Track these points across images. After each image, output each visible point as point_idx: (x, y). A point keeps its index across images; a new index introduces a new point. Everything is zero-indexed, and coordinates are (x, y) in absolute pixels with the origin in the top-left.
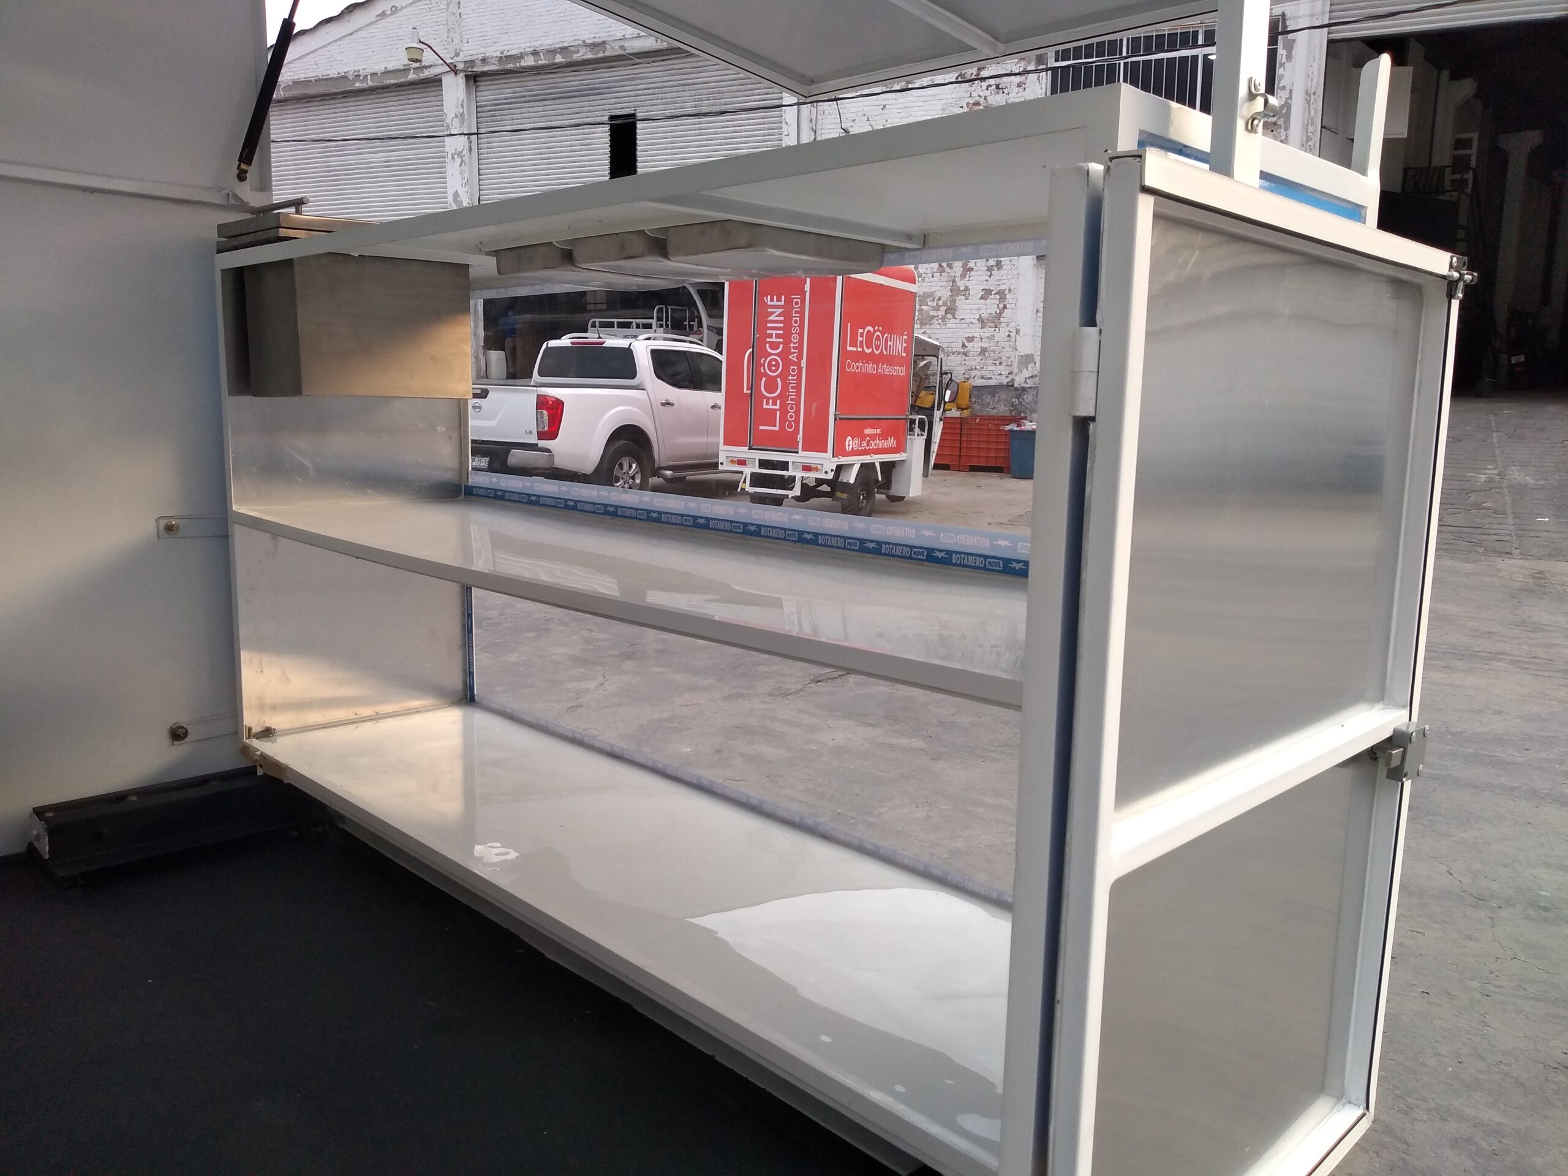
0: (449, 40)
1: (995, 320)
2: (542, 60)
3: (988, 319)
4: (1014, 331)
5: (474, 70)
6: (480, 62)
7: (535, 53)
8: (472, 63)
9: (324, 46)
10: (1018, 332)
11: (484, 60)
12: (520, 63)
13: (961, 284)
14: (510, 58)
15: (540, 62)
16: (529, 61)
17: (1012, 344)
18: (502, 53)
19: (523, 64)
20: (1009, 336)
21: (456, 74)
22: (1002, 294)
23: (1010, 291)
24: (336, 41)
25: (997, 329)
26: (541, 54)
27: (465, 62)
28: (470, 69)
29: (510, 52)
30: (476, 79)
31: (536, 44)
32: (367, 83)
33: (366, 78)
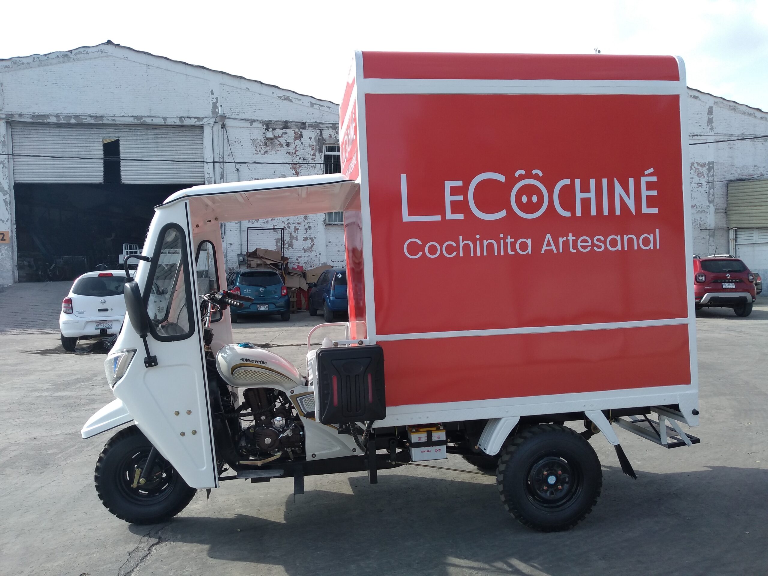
1: (310, 249)
2: (62, 120)
3: (307, 249)
4: (318, 254)
5: (14, 119)
6: (17, 116)
7: (57, 116)
8: (12, 116)
10: (320, 254)
11: (21, 115)
12: (46, 120)
13: (294, 235)
14: (39, 116)
15: (61, 121)
16: (54, 120)
17: (318, 259)
18: (34, 113)
19: (49, 121)
20: (316, 255)
22: (312, 240)
23: (315, 238)
25: (311, 253)
26: (61, 117)
27: (7, 115)
28: (10, 119)
29: (39, 114)
30: (12, 125)
31: (58, 112)
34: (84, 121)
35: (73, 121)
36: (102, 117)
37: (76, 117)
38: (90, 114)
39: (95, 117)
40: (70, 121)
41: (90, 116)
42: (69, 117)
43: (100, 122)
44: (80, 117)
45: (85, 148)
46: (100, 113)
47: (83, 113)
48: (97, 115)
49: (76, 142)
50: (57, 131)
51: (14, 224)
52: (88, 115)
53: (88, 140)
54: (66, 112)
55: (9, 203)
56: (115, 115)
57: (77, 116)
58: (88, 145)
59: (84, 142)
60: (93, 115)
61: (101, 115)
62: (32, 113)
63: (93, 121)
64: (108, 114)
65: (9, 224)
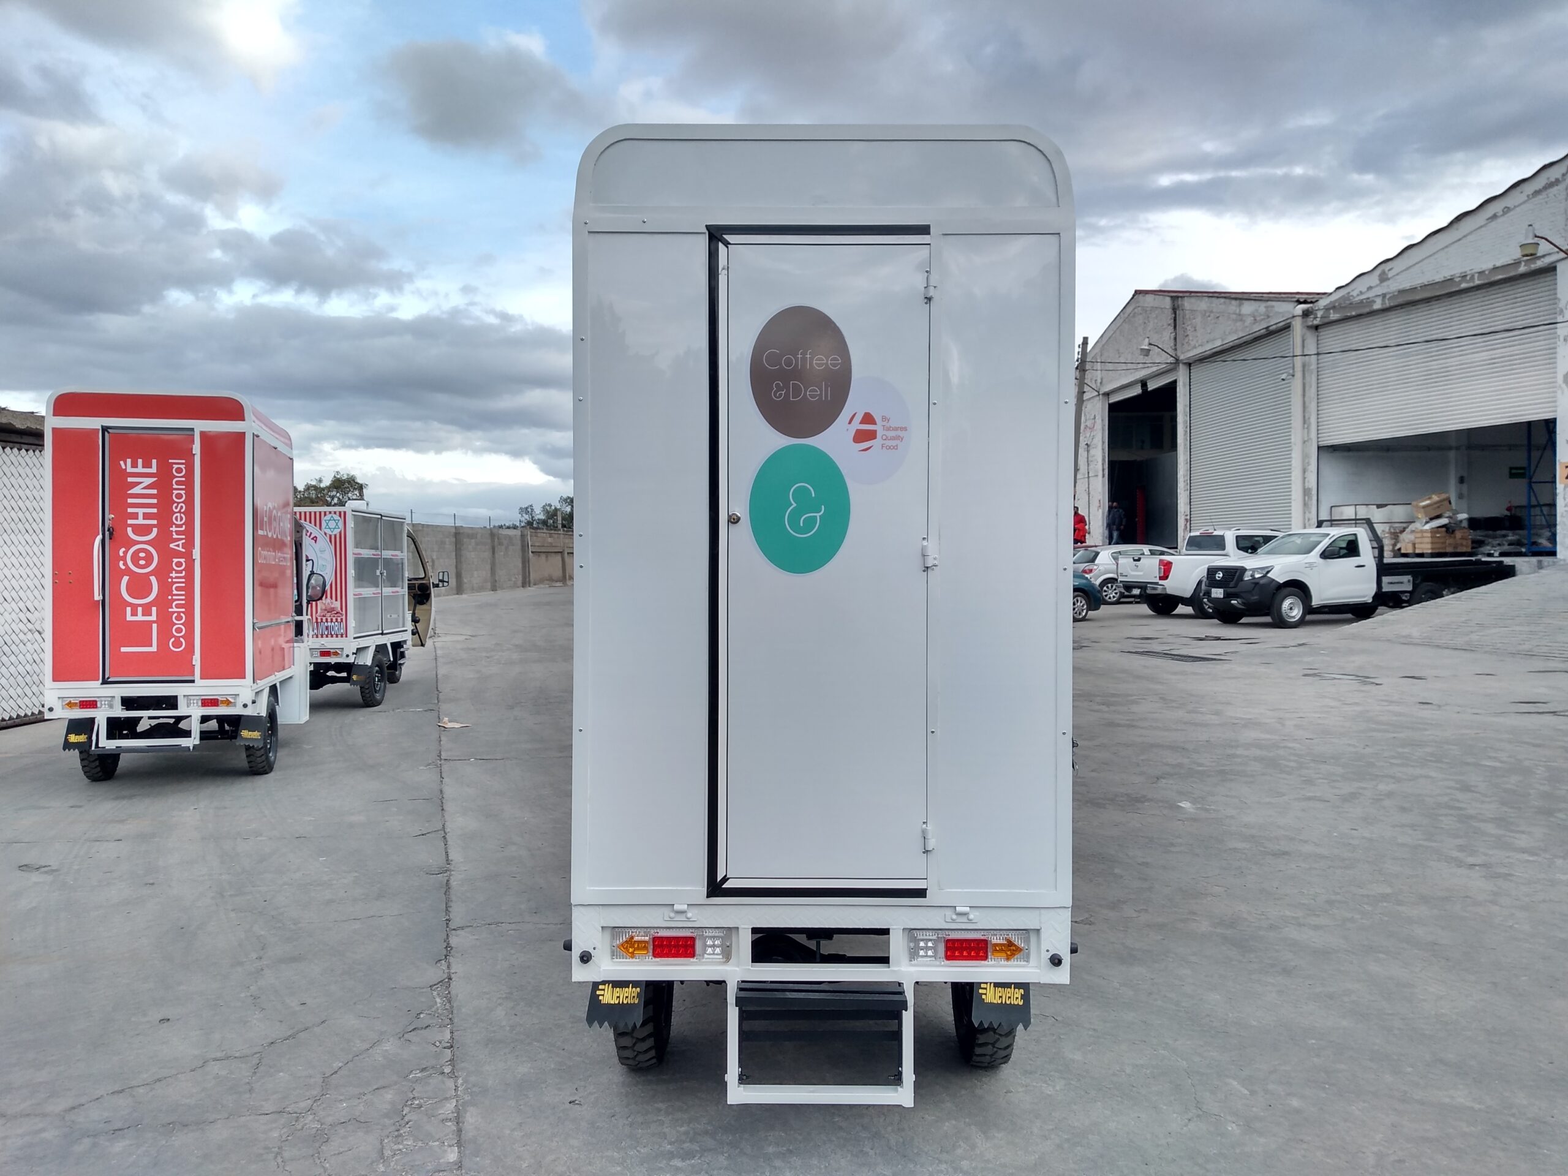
9: (1430, 256)
24: (1443, 249)
32: (1474, 282)
33: (1473, 276)
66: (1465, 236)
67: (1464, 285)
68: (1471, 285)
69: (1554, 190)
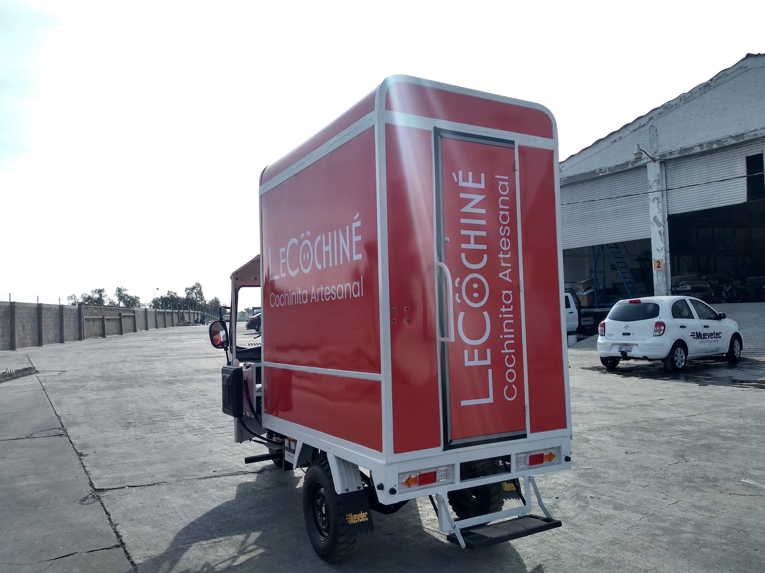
0: (651, 147)
2: (705, 148)
5: (665, 158)
6: (668, 154)
7: (701, 145)
8: (664, 155)
11: (671, 153)
12: (692, 152)
14: (686, 150)
15: (704, 150)
16: (698, 150)
18: (681, 148)
19: (694, 152)
21: (655, 162)
24: (589, 157)
26: (704, 145)
27: (660, 156)
28: (663, 159)
29: (686, 147)
30: (666, 163)
31: (701, 141)
32: (606, 173)
33: (605, 170)
34: (726, 144)
35: (715, 146)
36: (743, 134)
37: (718, 142)
38: (730, 136)
39: (736, 137)
40: (712, 147)
41: (731, 137)
42: (711, 143)
43: (741, 140)
44: (722, 140)
45: (728, 170)
46: (740, 131)
47: (724, 136)
48: (738, 134)
49: (720, 166)
50: (702, 159)
51: (668, 252)
52: (729, 136)
53: (731, 161)
54: (708, 139)
55: (663, 233)
56: (756, 129)
57: (719, 140)
58: (731, 166)
59: (728, 164)
60: (734, 135)
61: (741, 133)
62: (679, 149)
63: (734, 142)
64: (749, 130)
65: (663, 253)
66: (601, 151)
67: (601, 174)
68: (605, 174)
69: (642, 130)
